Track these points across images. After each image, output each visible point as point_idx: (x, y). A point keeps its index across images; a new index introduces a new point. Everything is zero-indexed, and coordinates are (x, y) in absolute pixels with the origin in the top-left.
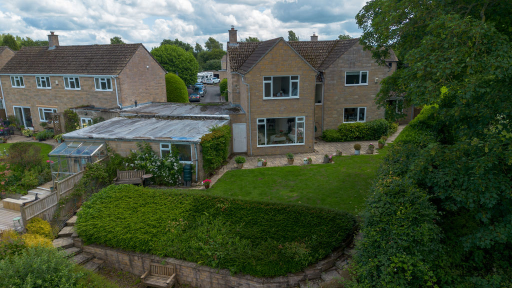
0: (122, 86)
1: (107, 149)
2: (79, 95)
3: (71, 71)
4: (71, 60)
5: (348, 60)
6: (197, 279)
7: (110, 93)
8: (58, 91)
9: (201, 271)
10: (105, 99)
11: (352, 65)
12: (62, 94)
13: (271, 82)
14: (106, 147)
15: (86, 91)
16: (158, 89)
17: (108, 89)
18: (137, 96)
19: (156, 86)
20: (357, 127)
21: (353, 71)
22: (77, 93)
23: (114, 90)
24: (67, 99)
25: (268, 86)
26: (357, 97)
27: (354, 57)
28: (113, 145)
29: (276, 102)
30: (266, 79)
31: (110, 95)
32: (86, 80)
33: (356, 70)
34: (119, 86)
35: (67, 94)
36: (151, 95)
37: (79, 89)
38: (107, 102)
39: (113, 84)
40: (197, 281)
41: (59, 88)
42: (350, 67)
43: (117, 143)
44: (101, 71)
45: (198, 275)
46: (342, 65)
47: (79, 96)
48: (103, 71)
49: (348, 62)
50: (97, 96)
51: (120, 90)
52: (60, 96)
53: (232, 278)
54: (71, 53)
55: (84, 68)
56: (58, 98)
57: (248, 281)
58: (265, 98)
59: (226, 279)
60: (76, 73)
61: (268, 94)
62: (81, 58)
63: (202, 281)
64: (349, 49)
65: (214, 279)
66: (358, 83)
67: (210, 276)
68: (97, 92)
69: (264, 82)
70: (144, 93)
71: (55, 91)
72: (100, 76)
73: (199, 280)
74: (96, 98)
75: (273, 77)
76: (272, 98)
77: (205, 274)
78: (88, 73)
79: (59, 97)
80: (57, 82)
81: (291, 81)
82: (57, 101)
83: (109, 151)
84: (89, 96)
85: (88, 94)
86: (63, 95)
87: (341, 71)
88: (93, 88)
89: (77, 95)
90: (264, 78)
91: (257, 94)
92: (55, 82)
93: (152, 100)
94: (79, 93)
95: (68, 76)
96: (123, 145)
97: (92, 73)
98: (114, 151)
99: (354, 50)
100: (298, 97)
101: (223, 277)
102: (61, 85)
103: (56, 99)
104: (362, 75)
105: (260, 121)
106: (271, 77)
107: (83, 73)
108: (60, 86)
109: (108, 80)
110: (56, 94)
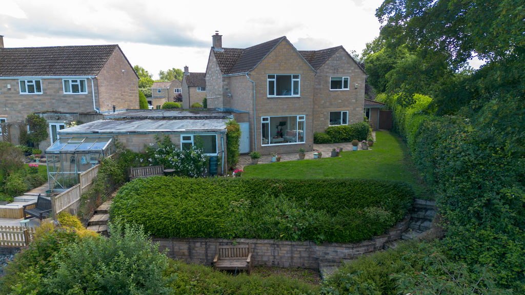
0: (100, 89)
1: (115, 145)
2: (40, 100)
3: (30, 73)
4: (26, 62)
5: (333, 66)
6: (274, 256)
7: (84, 97)
8: (10, 97)
9: (280, 246)
10: (77, 103)
11: (335, 71)
12: (15, 100)
13: (275, 80)
14: (114, 142)
15: (50, 95)
16: (132, 96)
17: (81, 91)
18: (114, 101)
19: (130, 93)
20: (344, 129)
21: (337, 76)
22: (37, 98)
23: (90, 93)
24: (22, 106)
25: (271, 83)
26: (340, 101)
27: (337, 63)
28: (123, 140)
29: (280, 101)
30: (270, 77)
31: (83, 99)
32: (51, 83)
33: (339, 76)
34: (96, 88)
35: (22, 100)
36: (126, 101)
37: (41, 93)
38: (79, 107)
39: (88, 86)
40: (275, 258)
41: (12, 93)
42: (334, 73)
43: (128, 137)
44: (73, 72)
45: (276, 252)
46: (328, 70)
47: (39, 102)
48: (75, 72)
49: (332, 68)
50: (66, 100)
51: (97, 93)
52: (13, 103)
53: (317, 248)
54: (25, 55)
55: (47, 70)
56: (9, 105)
57: (336, 248)
58: (269, 96)
59: (311, 250)
60: (36, 74)
61: (271, 93)
62: (39, 59)
63: (281, 257)
64: (333, 56)
65: (296, 252)
66: (341, 88)
67: (292, 250)
68: (65, 96)
69: (268, 80)
70: (120, 98)
71: (5, 97)
72: (70, 78)
73: (277, 258)
74: (64, 102)
75: (277, 76)
76: (275, 96)
77: (286, 249)
78: (55, 74)
79: (10, 103)
80: (9, 86)
81: (293, 80)
82: (7, 109)
83: (117, 147)
84: (54, 101)
85: (53, 99)
86: (17, 102)
87: (327, 76)
88: (60, 92)
89: (36, 100)
90: (268, 76)
91: (262, 91)
92: (6, 87)
93: (127, 108)
94: (40, 98)
95: (26, 78)
96: (135, 140)
97: (60, 74)
98: (124, 147)
99: (337, 57)
100: (298, 96)
101: (306, 248)
102: (15, 90)
103: (6, 106)
104: (344, 81)
105: (264, 119)
106: (274, 76)
107: (47, 74)
108: (12, 91)
109: (82, 82)
110: (7, 100)
